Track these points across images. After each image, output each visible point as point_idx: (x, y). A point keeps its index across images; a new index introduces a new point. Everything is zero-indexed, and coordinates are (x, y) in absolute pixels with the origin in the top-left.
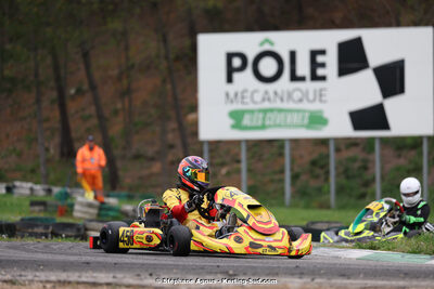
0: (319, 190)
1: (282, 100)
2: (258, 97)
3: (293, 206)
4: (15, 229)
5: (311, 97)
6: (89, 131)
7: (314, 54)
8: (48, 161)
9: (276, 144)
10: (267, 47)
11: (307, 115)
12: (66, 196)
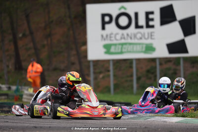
1: (131, 38)
2: (118, 37)
5: (146, 37)
6: (29, 56)
7: (147, 14)
8: (9, 72)
10: (123, 11)
11: (144, 46)
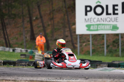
0: (116, 50)
1: (103, 21)
3: (107, 56)
4: (16, 64)
5: (113, 20)
6: (40, 31)
8: (26, 41)
9: (101, 35)
10: (98, 4)
11: (112, 26)
12: (32, 52)
